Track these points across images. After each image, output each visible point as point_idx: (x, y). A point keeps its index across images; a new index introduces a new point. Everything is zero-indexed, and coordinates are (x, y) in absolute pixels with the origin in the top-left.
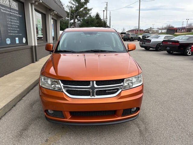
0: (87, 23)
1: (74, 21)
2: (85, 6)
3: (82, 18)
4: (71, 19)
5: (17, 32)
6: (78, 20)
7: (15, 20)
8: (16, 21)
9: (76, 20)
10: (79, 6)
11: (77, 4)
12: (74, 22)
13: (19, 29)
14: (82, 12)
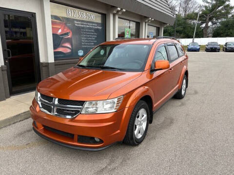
0: (227, 26)
1: (207, 25)
2: (227, 3)
3: (220, 21)
4: (202, 23)
5: (93, 44)
6: (212, 23)
7: (93, 32)
8: (92, 34)
9: (210, 24)
10: (216, 4)
11: (214, 2)
12: (207, 27)
13: (96, 41)
14: (220, 11)
